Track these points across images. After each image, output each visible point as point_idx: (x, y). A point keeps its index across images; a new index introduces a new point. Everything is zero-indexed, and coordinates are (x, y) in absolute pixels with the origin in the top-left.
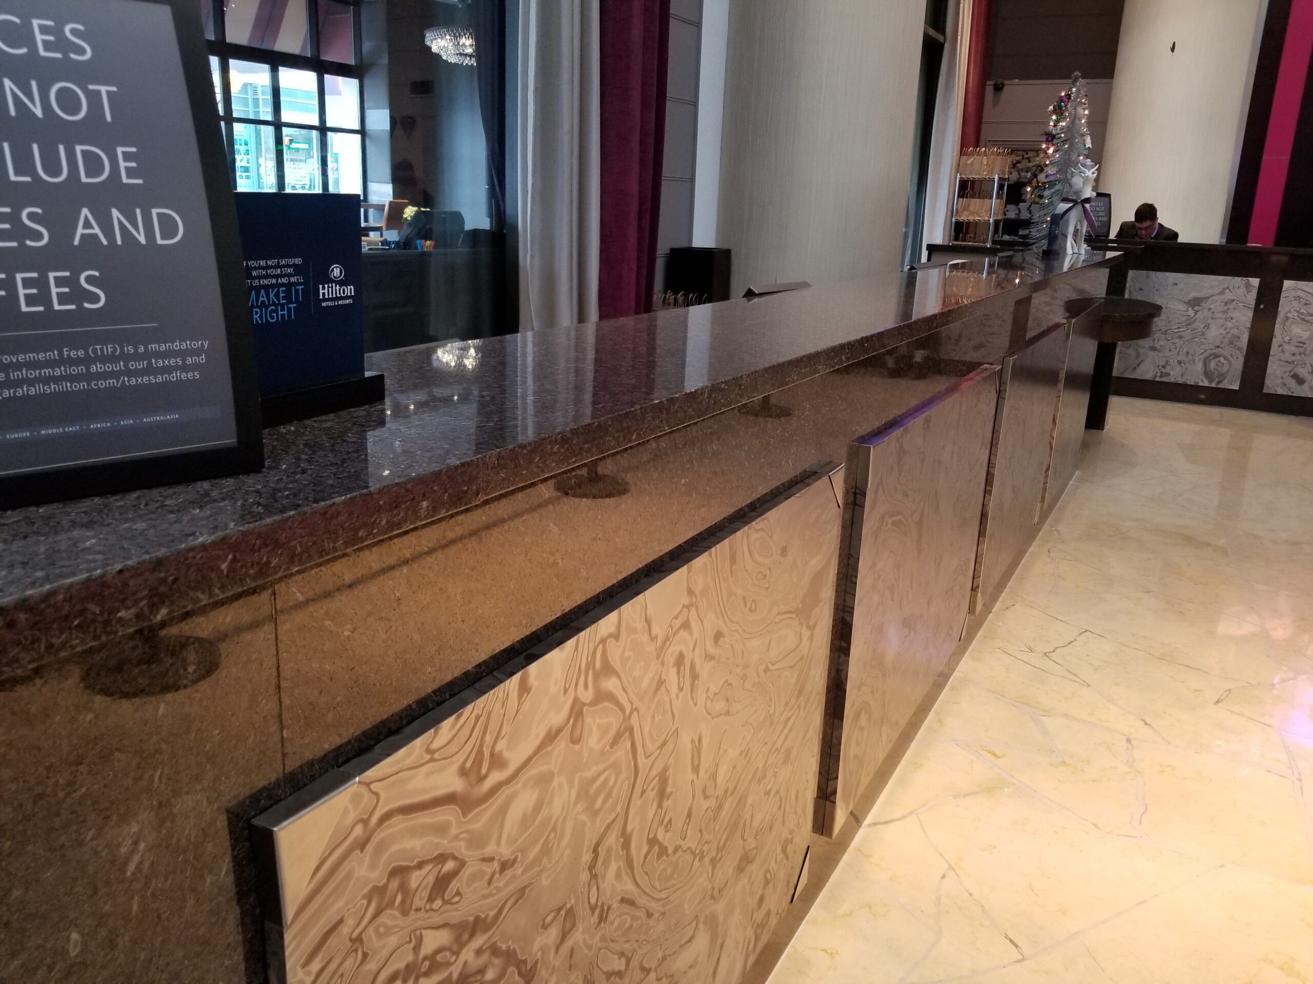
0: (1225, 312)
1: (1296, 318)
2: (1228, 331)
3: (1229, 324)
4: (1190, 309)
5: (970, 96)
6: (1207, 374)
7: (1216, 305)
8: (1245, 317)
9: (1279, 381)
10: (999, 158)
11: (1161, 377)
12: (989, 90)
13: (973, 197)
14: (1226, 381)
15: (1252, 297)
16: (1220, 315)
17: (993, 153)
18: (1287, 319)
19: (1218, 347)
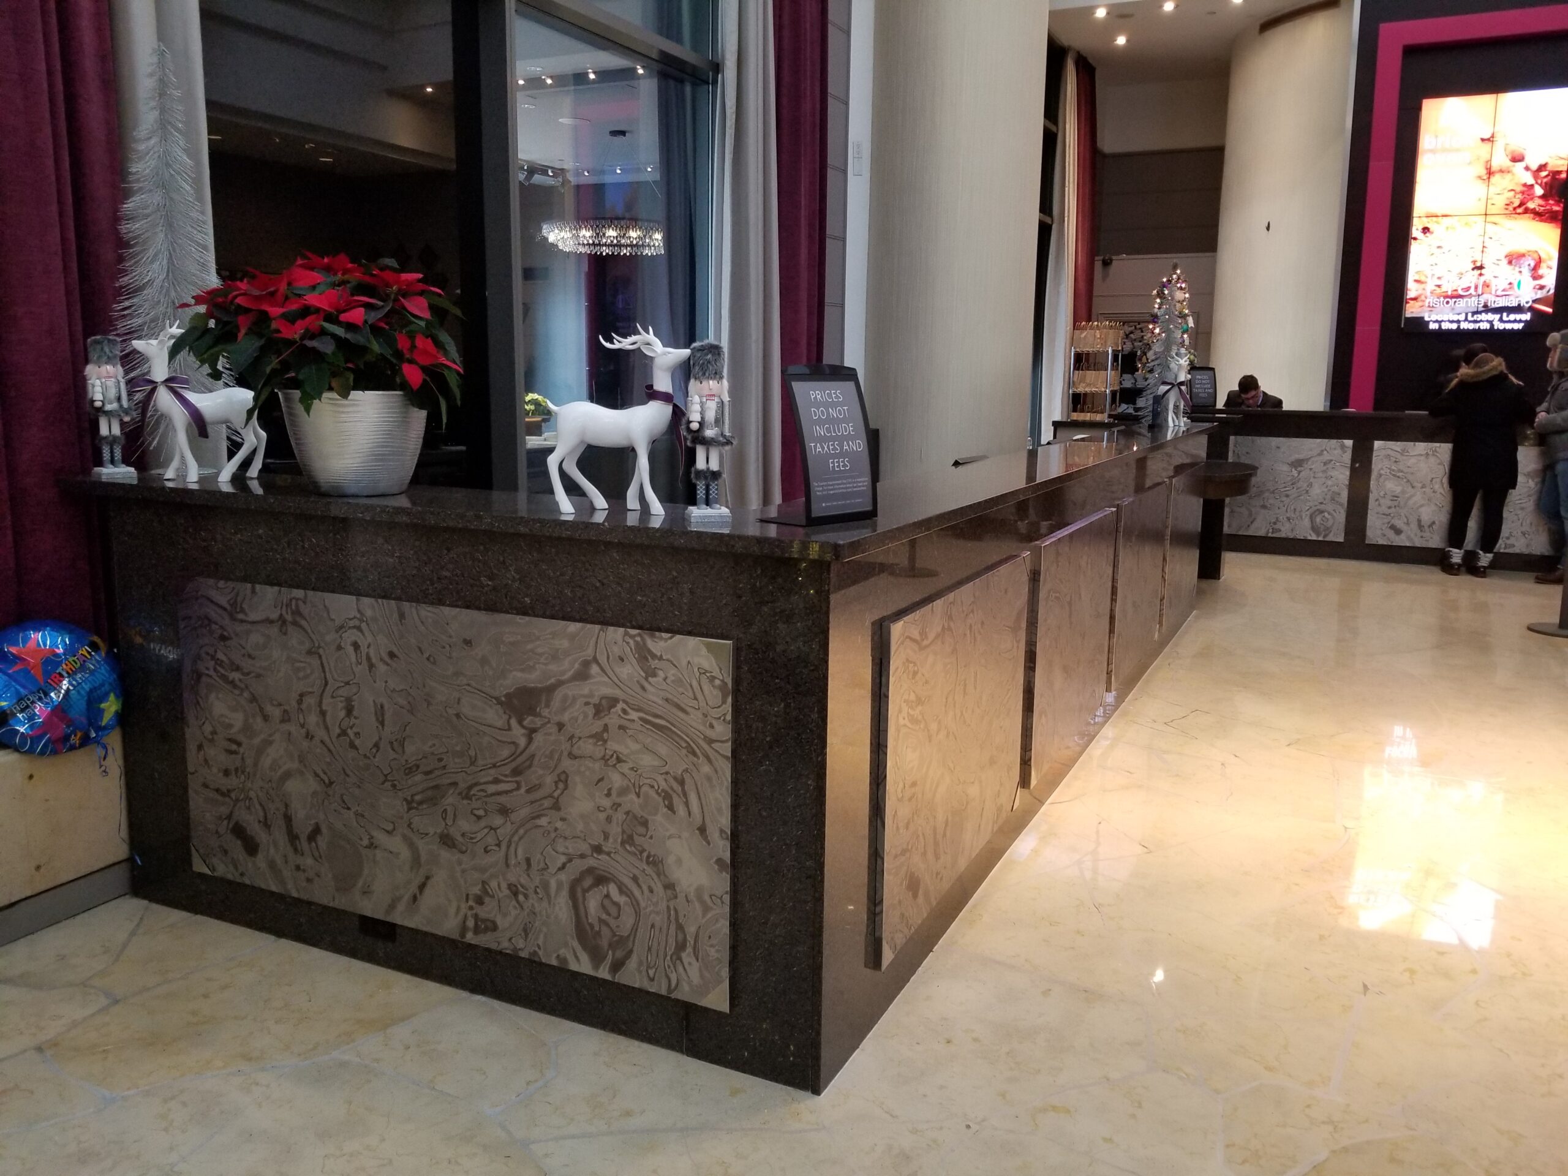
0: (1324, 471)
1: (1388, 474)
2: (1329, 488)
3: (1329, 483)
4: (1293, 470)
5: (1080, 272)
6: (1315, 529)
7: (1316, 465)
8: (1342, 476)
9: (1379, 532)
10: (1111, 331)
11: (1273, 533)
12: (1098, 265)
13: (1088, 369)
14: (1331, 535)
15: (1347, 457)
16: (1320, 475)
17: (1105, 327)
18: (1380, 475)
19: (1321, 503)
